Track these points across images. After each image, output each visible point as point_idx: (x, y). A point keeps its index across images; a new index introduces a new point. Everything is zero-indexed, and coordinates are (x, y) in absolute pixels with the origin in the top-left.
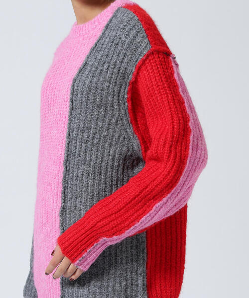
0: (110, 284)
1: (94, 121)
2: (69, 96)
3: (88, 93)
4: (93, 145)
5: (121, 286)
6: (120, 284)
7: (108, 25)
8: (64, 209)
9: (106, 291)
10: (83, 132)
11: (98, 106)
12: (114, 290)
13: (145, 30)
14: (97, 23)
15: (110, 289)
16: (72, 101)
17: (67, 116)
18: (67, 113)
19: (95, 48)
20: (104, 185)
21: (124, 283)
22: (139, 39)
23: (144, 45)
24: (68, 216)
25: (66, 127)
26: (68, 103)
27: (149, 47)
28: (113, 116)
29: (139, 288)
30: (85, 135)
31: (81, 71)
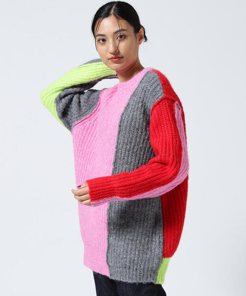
1: (134, 138)
2: (118, 124)
3: (131, 122)
4: (133, 152)
7: (141, 81)
10: (127, 144)
11: (137, 129)
13: (162, 84)
14: (134, 81)
16: (120, 126)
17: (116, 136)
18: (117, 134)
19: (134, 94)
22: (158, 89)
23: (160, 93)
25: (115, 142)
26: (117, 128)
27: (163, 95)
28: (146, 134)
30: (128, 147)
31: (126, 109)
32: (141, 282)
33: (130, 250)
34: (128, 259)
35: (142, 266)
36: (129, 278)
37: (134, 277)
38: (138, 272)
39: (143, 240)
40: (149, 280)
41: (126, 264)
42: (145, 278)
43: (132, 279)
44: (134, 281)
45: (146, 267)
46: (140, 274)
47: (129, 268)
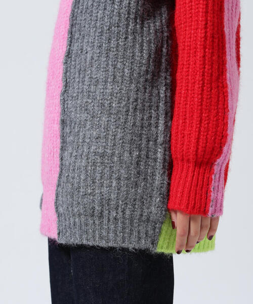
0: (117, 152)
5: (132, 157)
6: (130, 153)
8: (69, 55)
9: (110, 161)
12: (121, 161)
15: (116, 158)
20: (118, 18)
21: (136, 153)
24: (73, 63)
29: (158, 163)
32: (125, 245)
33: (98, 176)
34: (97, 198)
35: (128, 212)
36: (101, 238)
37: (111, 235)
38: (120, 224)
39: (126, 154)
40: (144, 244)
41: (93, 208)
42: (134, 238)
43: (108, 241)
44: (111, 244)
45: (138, 213)
46: (124, 228)
47: (101, 216)
